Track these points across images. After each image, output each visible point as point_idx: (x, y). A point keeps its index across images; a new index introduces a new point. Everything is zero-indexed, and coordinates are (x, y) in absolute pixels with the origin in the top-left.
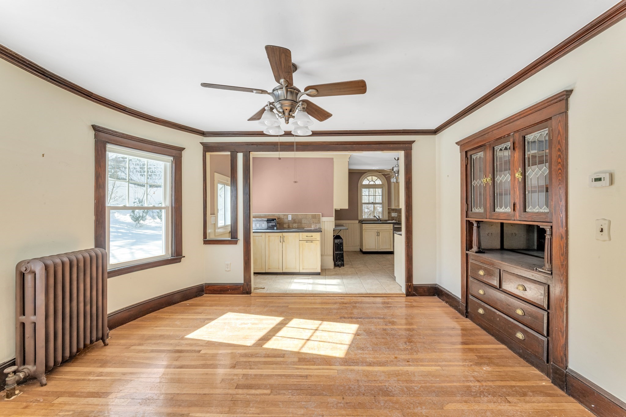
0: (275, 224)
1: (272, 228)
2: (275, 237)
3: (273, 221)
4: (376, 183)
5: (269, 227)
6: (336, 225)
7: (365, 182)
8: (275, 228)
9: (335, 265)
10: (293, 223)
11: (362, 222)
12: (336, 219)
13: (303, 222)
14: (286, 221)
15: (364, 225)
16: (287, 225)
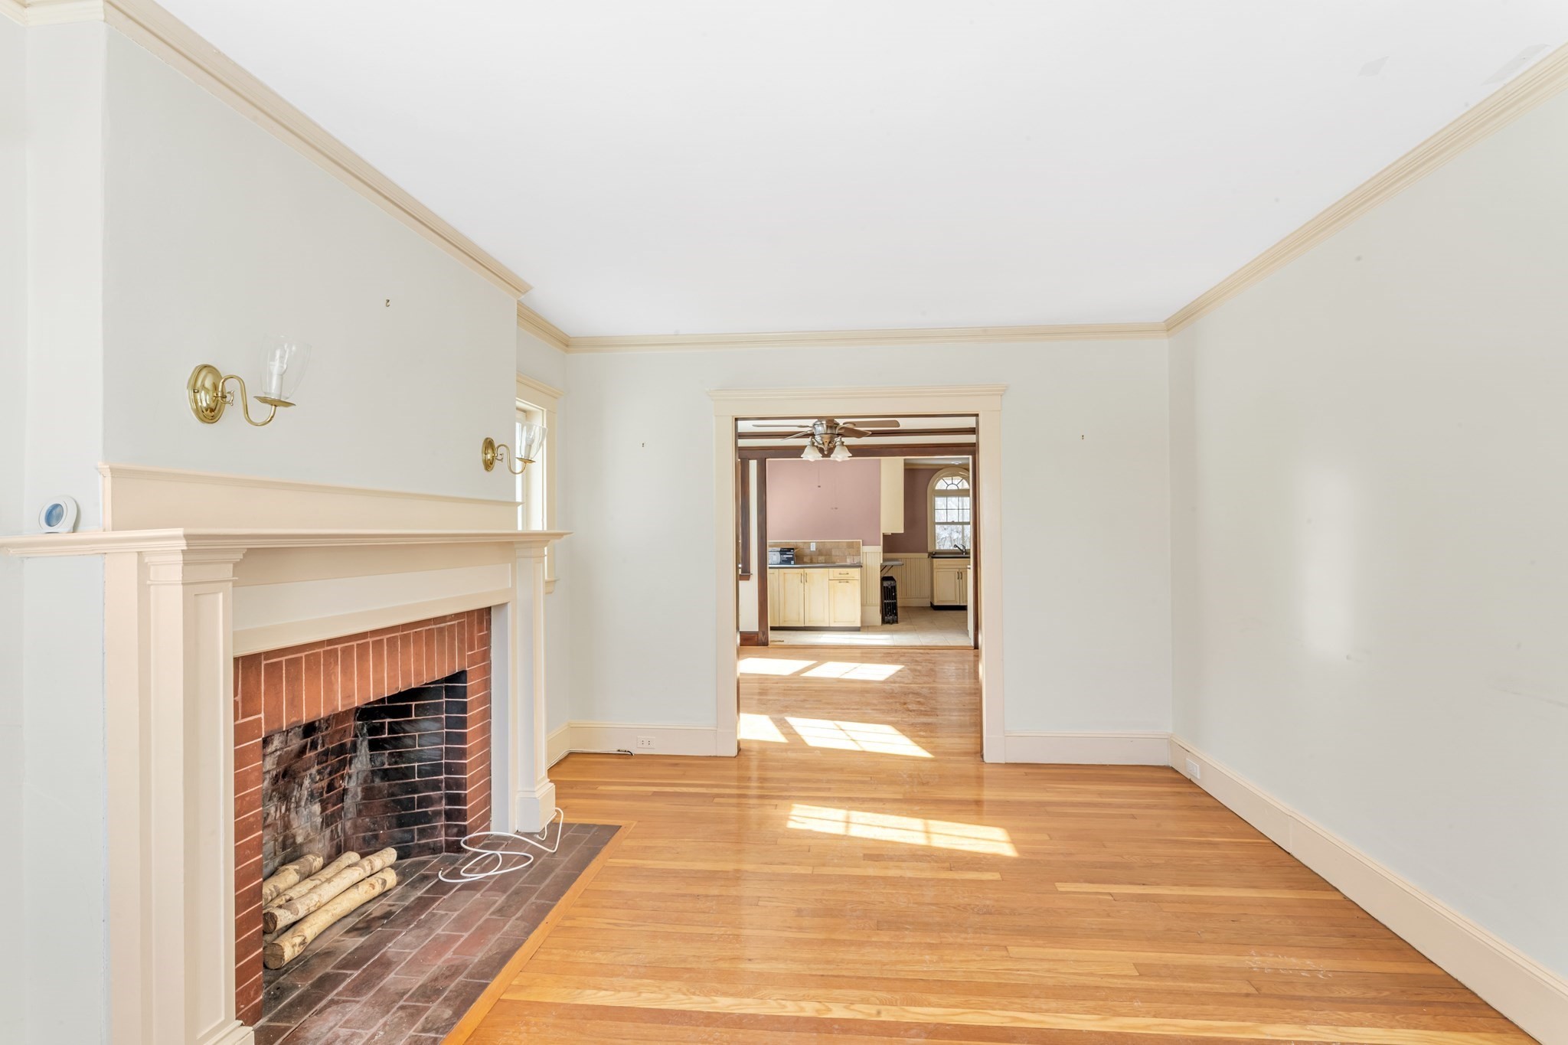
0: (791, 556)
1: (788, 561)
2: (793, 574)
3: (790, 551)
4: (960, 488)
5: (783, 561)
6: (884, 560)
7: (941, 485)
8: (792, 562)
9: (884, 622)
10: (819, 555)
11: (934, 555)
12: (885, 551)
13: (833, 553)
14: (807, 551)
15: (935, 560)
16: (809, 558)
